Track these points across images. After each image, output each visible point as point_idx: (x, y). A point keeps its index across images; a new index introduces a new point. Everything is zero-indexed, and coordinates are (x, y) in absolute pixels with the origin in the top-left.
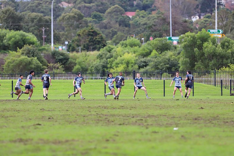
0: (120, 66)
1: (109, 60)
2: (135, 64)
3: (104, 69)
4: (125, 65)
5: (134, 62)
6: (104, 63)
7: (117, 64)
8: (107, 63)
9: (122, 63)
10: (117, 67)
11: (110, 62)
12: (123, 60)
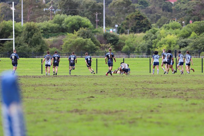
0: (164, 46)
1: (153, 40)
2: (177, 44)
3: (149, 48)
4: (167, 45)
5: (175, 42)
6: (149, 43)
7: (161, 44)
8: (152, 44)
9: (165, 44)
10: (160, 47)
11: (154, 42)
12: (166, 41)
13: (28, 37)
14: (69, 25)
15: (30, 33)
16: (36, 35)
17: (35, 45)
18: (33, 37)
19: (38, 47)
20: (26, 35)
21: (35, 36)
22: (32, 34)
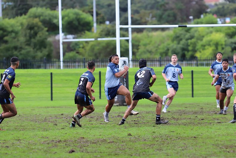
0: (208, 49)
1: (189, 41)
2: (226, 45)
3: (184, 52)
4: (213, 48)
5: (224, 43)
6: (183, 45)
7: (203, 46)
8: (188, 45)
9: (209, 45)
10: (204, 49)
11: (191, 43)
12: (210, 41)
13: (30, 38)
16: (41, 35)
17: (40, 48)
18: (38, 37)
20: (28, 34)
21: (40, 37)
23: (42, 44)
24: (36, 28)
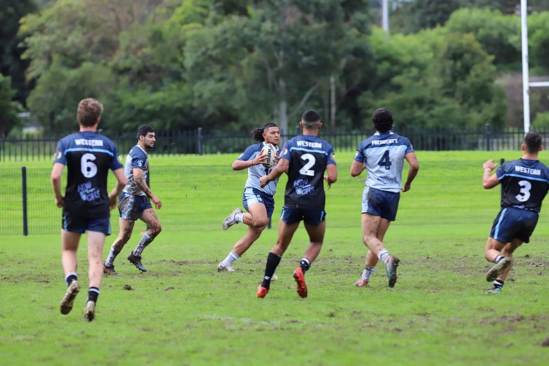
13: (454, 78)
14: (536, 41)
15: (459, 64)
16: (479, 71)
17: (477, 103)
18: (472, 78)
19: (489, 110)
20: (448, 71)
21: (477, 76)
22: (467, 69)
23: (483, 94)
24: (467, 56)
